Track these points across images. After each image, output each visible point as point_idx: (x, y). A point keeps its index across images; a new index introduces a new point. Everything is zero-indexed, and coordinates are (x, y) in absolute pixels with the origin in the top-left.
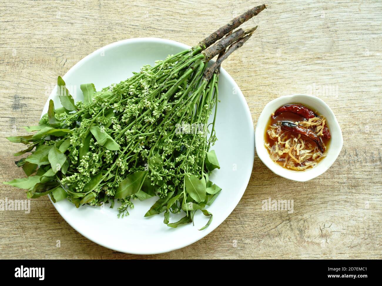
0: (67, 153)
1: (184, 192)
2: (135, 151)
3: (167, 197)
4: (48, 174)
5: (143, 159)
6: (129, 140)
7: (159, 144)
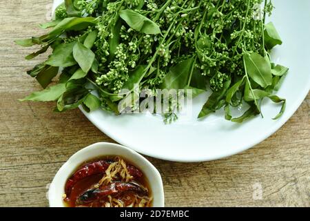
0: (94, 49)
1: (246, 75)
2: (178, 34)
3: (223, 88)
4: (76, 76)
5: (187, 45)
6: (171, 19)
7: (205, 22)
